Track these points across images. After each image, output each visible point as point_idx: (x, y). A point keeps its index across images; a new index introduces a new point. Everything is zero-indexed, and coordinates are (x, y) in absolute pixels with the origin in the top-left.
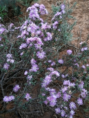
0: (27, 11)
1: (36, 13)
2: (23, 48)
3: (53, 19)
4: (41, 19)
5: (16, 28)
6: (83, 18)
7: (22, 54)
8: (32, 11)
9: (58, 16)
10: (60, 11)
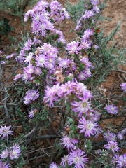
0: (26, 19)
1: (47, 20)
2: (32, 101)
3: (77, 27)
4: (58, 32)
5: (7, 57)
6: (116, 18)
7: (32, 113)
8: (37, 18)
9: (89, 20)
10: (91, 9)
